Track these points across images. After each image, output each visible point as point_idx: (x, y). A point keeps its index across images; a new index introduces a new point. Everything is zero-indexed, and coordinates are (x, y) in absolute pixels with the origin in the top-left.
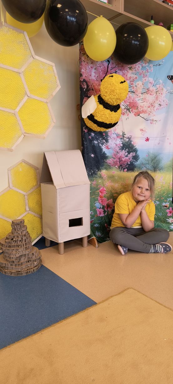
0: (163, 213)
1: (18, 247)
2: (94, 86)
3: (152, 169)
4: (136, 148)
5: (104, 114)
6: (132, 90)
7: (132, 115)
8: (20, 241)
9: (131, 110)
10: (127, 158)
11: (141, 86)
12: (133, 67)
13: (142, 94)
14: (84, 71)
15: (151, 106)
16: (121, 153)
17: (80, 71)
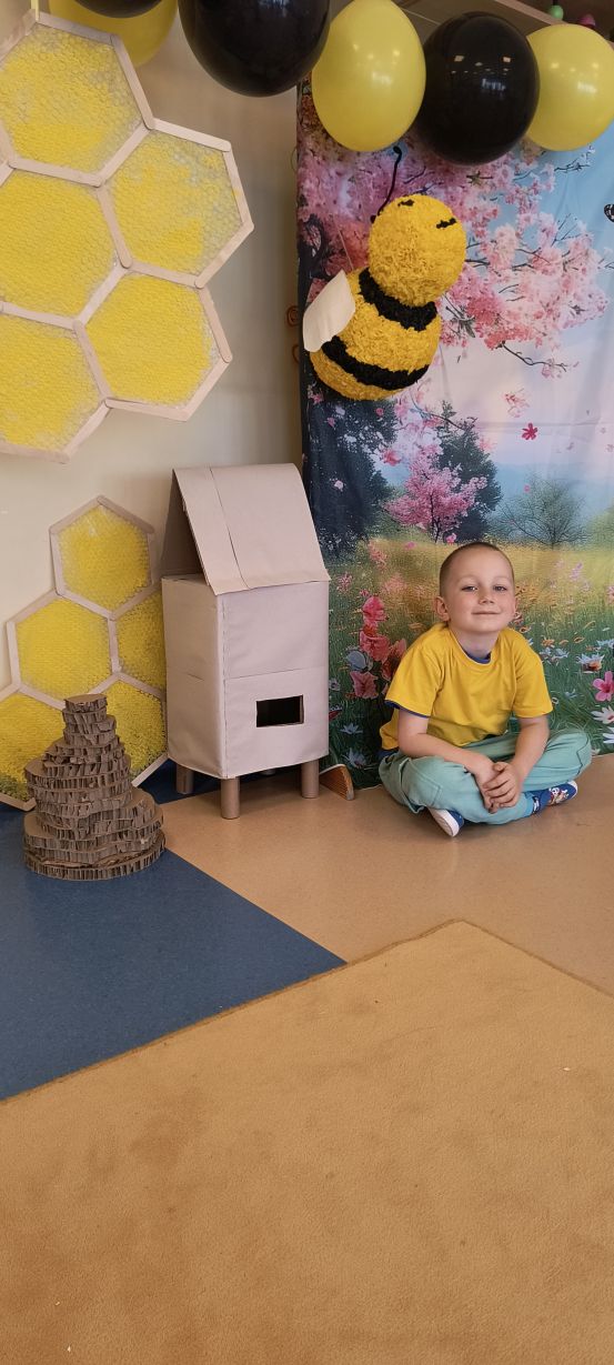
0: (579, 690)
1: (87, 786)
2: (346, 240)
3: (546, 536)
4: (489, 463)
5: (380, 335)
6: (481, 255)
7: (477, 344)
8: (93, 765)
9: (474, 325)
10: (459, 496)
11: (511, 240)
12: (486, 175)
13: (515, 268)
14: (313, 186)
15: (546, 314)
16: (437, 479)
17: (299, 187)
